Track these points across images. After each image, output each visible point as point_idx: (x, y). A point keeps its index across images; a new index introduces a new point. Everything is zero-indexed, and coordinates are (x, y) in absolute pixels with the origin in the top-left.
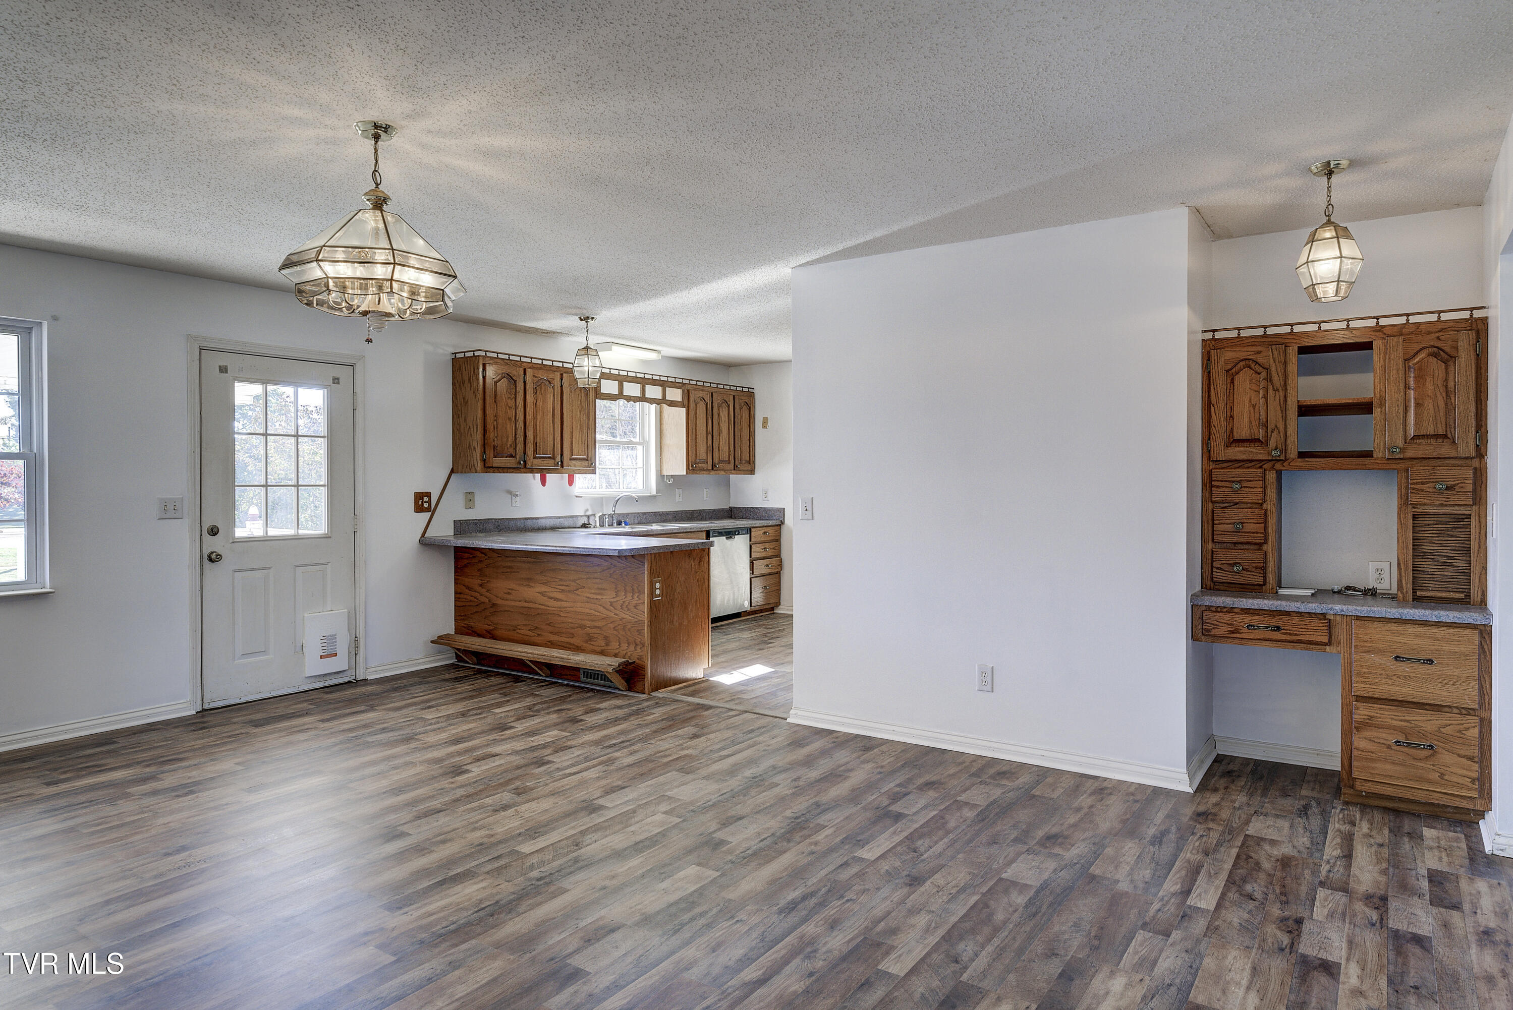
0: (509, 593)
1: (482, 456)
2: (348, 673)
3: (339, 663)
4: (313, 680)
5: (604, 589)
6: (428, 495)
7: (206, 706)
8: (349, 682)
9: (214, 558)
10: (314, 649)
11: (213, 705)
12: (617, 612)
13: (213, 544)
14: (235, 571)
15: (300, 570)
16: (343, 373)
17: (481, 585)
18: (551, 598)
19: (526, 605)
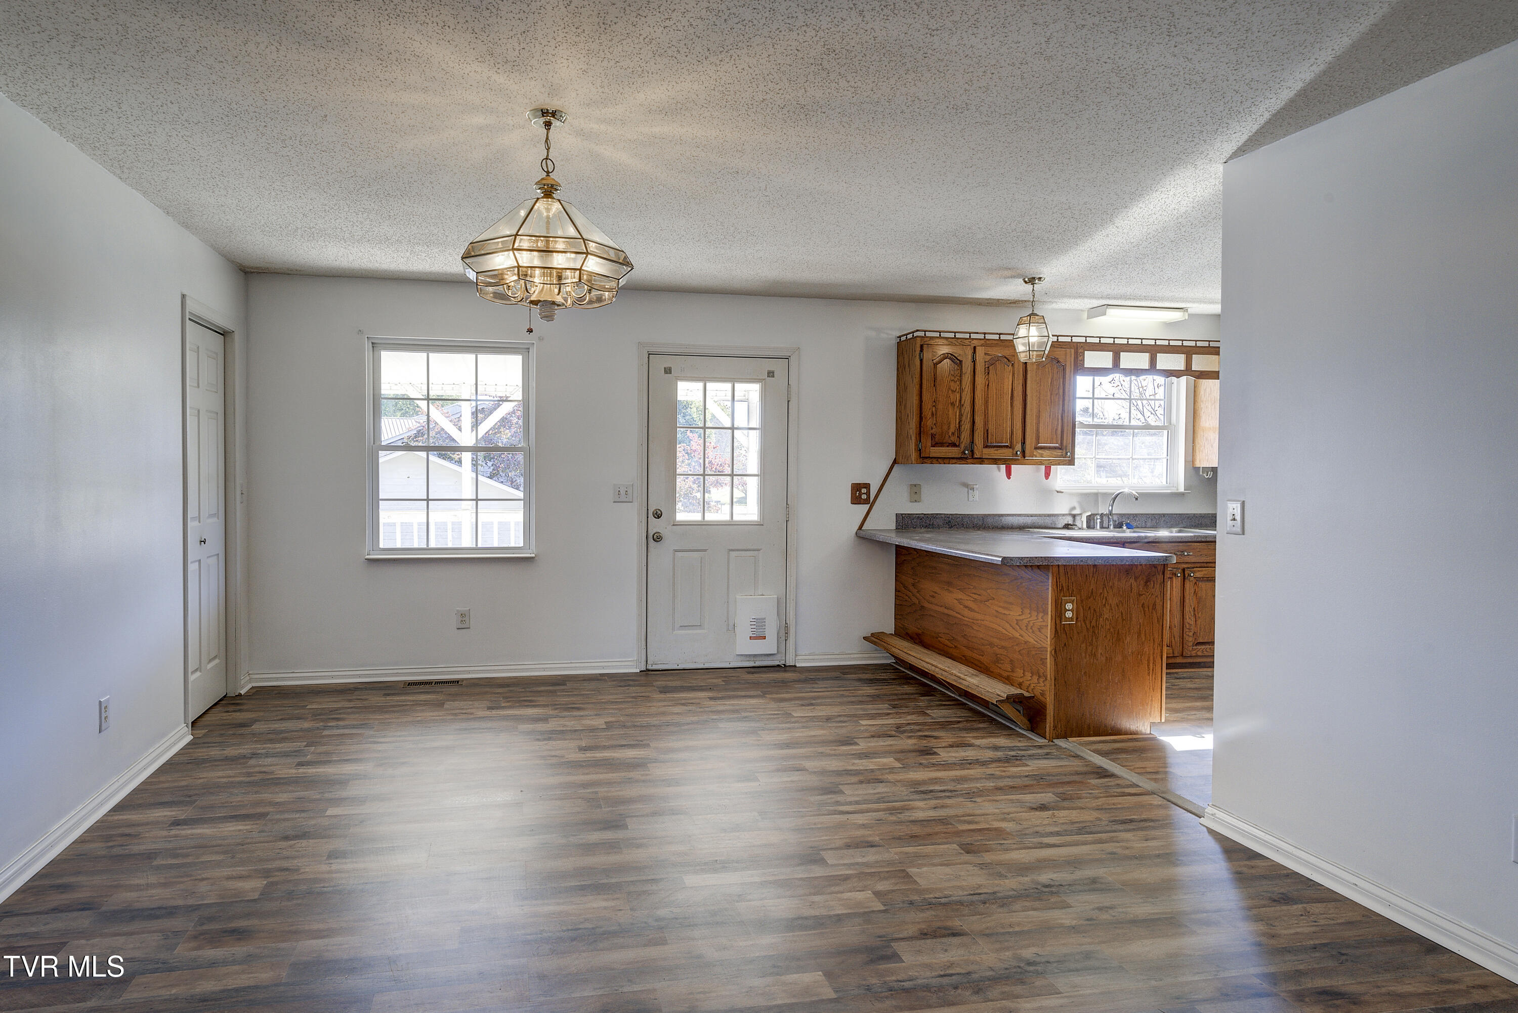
0: (933, 597)
1: (917, 445)
2: (778, 657)
3: (768, 646)
4: (742, 658)
5: (1011, 604)
6: (867, 486)
7: (650, 667)
8: (778, 666)
9: (658, 538)
10: (744, 630)
11: (655, 667)
12: (1022, 633)
13: (656, 526)
14: (676, 551)
15: (733, 554)
16: (778, 367)
17: (913, 585)
18: (966, 607)
19: (946, 611)
